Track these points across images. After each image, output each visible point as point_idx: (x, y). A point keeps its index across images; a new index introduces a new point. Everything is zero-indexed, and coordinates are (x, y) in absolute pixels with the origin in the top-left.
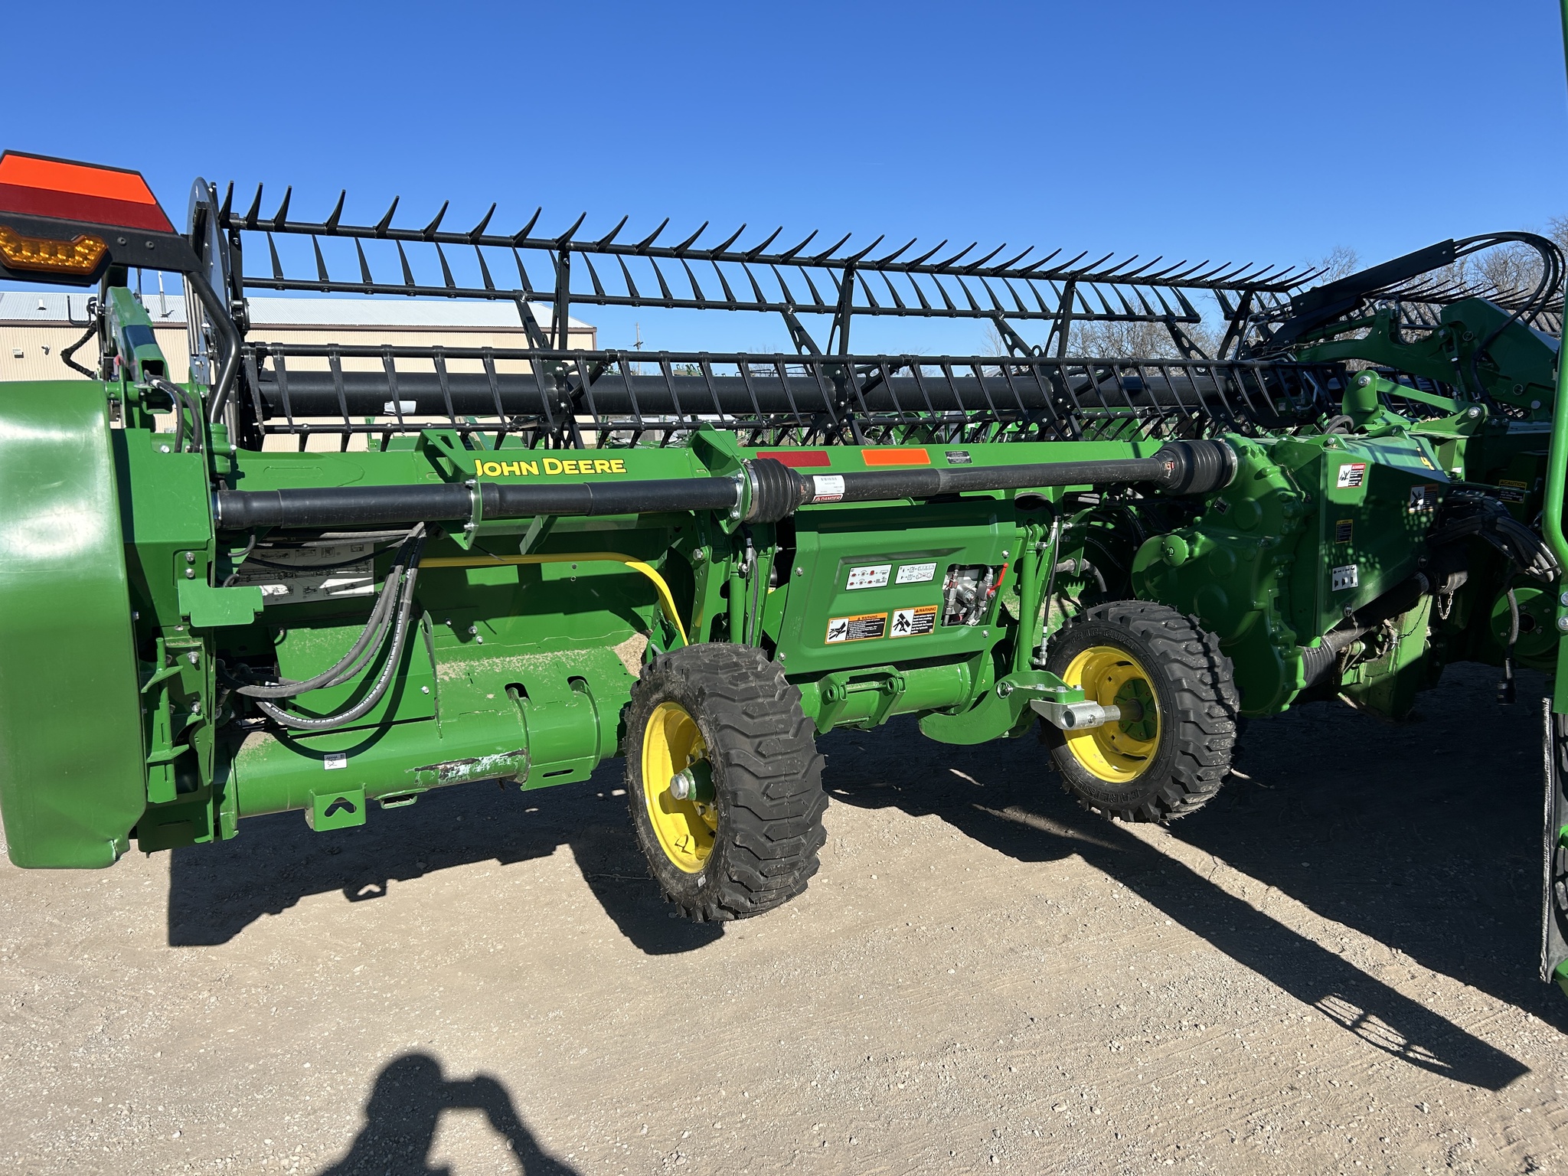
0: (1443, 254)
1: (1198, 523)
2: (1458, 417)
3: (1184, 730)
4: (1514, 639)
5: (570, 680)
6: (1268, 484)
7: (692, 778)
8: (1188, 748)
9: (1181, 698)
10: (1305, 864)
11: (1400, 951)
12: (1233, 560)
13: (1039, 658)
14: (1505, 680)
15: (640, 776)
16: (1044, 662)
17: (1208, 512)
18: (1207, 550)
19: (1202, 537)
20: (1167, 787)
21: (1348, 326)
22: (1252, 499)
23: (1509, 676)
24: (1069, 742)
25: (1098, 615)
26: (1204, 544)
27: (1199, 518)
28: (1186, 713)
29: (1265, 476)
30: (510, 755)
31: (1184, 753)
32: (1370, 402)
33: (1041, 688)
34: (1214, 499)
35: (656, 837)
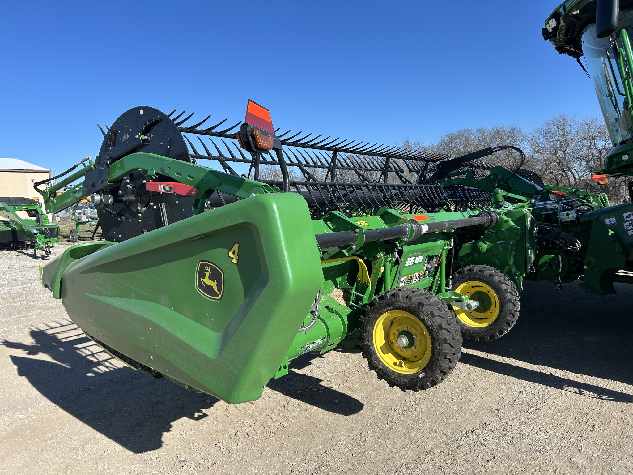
0: (488, 151)
1: (482, 238)
2: (528, 202)
3: (510, 306)
4: (560, 270)
5: (326, 307)
6: (509, 224)
7: (406, 338)
8: (512, 312)
9: (507, 295)
10: (511, 350)
11: (565, 370)
12: (501, 249)
13: (449, 287)
14: (559, 283)
15: (372, 341)
16: (451, 289)
17: (486, 235)
18: (489, 247)
19: (488, 243)
20: (504, 326)
21: (457, 174)
22: (503, 230)
23: (560, 282)
24: (458, 316)
25: (470, 270)
26: (488, 245)
27: (482, 237)
28: (510, 300)
29: (508, 222)
30: (323, 339)
31: (510, 313)
32: (501, 198)
33: (453, 297)
34: (488, 230)
35: (384, 364)
